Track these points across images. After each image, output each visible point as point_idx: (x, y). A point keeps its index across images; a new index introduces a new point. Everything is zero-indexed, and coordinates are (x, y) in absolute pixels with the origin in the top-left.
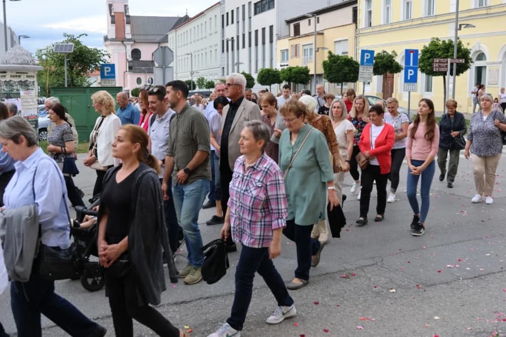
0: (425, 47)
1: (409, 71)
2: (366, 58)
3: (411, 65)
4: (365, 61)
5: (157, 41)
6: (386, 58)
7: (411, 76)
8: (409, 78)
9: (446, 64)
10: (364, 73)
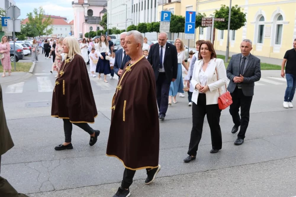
0: (217, 11)
1: (189, 25)
2: (165, 16)
3: (190, 21)
4: (164, 19)
5: (103, 5)
6: (198, 17)
7: (190, 29)
8: (188, 30)
9: (211, 22)
10: (164, 26)
